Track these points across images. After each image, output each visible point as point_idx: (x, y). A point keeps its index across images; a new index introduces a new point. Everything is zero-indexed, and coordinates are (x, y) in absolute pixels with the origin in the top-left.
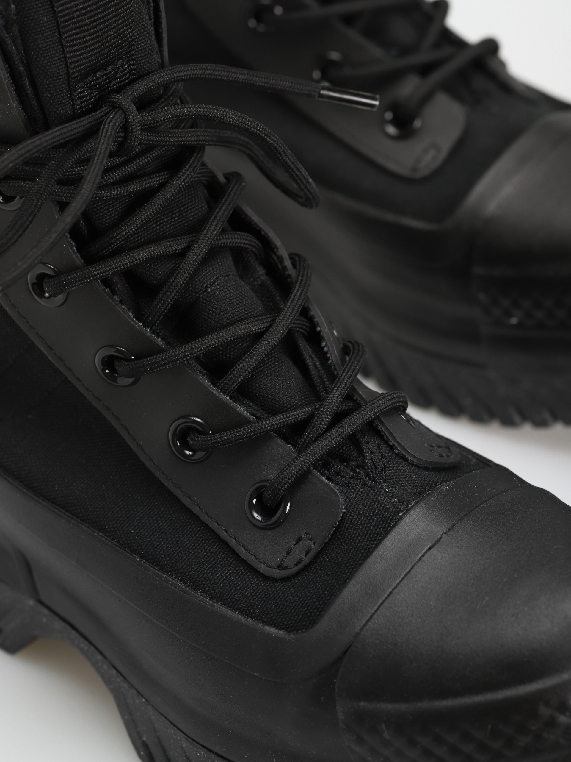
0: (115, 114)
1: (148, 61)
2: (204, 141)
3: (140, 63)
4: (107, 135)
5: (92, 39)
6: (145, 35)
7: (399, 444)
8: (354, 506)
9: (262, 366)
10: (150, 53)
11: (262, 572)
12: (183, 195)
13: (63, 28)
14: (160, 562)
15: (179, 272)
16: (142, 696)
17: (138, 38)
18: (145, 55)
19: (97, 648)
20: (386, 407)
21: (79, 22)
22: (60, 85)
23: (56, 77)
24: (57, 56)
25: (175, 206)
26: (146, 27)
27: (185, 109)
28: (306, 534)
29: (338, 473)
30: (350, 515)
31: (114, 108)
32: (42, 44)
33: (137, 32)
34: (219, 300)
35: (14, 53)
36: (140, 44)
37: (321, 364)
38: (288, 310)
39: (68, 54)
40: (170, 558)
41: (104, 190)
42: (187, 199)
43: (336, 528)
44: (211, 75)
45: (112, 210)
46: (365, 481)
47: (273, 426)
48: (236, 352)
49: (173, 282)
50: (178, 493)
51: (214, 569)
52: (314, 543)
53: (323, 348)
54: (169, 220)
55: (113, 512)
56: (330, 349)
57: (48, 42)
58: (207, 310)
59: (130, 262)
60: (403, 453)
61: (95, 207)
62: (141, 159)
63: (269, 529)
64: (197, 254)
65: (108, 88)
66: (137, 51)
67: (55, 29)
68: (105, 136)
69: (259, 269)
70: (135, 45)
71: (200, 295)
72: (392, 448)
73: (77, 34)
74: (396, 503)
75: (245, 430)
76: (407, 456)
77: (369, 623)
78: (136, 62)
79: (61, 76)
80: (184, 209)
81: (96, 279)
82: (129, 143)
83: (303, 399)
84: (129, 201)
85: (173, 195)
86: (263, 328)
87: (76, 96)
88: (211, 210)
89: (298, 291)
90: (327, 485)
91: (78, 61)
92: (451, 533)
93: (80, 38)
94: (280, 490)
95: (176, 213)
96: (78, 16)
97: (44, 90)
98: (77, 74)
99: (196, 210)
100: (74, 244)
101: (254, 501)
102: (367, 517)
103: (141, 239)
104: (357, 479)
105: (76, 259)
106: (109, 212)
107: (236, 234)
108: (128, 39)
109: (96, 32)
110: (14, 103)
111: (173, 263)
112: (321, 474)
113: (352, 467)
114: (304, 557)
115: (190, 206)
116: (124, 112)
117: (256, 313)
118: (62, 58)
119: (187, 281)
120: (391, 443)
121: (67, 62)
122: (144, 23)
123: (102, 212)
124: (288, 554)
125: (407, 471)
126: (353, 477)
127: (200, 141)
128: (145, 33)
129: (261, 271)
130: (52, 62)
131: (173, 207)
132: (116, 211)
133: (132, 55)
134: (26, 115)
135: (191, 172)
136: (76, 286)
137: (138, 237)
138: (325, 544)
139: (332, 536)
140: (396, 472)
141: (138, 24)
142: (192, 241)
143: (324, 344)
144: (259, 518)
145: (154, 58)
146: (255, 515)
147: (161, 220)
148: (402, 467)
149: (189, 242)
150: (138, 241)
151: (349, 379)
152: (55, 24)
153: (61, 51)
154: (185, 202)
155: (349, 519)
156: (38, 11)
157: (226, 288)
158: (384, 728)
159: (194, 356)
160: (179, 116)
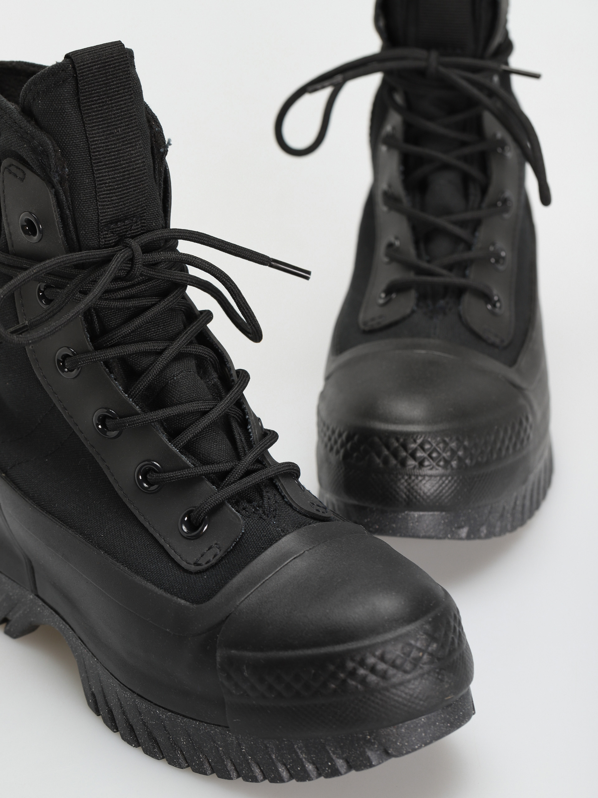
0: (126, 250)
1: (154, 222)
2: (185, 281)
3: (149, 223)
4: (118, 260)
5: (117, 199)
6: (155, 205)
7: (289, 495)
8: (251, 530)
9: (204, 434)
10: (157, 217)
11: (183, 566)
12: (167, 315)
13: (98, 188)
14: (117, 556)
15: (157, 363)
16: (95, 656)
17: (150, 206)
18: (153, 218)
19: (70, 626)
20: (283, 471)
21: (109, 186)
22: (92, 227)
23: (90, 221)
24: (92, 207)
25: (161, 322)
26: (156, 199)
27: (174, 255)
28: (216, 544)
29: (244, 509)
30: (247, 535)
31: (126, 247)
32: (83, 197)
33: (149, 201)
34: (181, 386)
35: (64, 201)
36: (150, 210)
37: (245, 439)
38: (227, 399)
39: (100, 206)
40: (124, 554)
41: (113, 301)
42: (169, 318)
43: (237, 542)
44: (196, 238)
45: (117, 317)
46: (261, 515)
47: (204, 472)
48: (188, 422)
49: (152, 369)
50: (136, 513)
51: (152, 563)
52: (220, 551)
53: (248, 429)
54: (156, 330)
55: (91, 523)
56: (253, 431)
57: (87, 196)
58: (172, 392)
59: (124, 352)
60: (290, 501)
61: (106, 314)
62: (141, 286)
63: (192, 539)
64: (170, 353)
65: (125, 235)
66: (148, 214)
67: (93, 189)
68: (116, 260)
69: (213, 373)
70: (147, 210)
71: (169, 381)
72: (283, 497)
73: (107, 194)
74: (279, 530)
75: (185, 472)
76: (293, 504)
77: (246, 600)
78: (146, 221)
79: (93, 220)
80: (167, 325)
81: (100, 360)
82: (133, 272)
83: (229, 459)
84: (130, 313)
85: (159, 312)
86: (209, 408)
87: (102, 236)
88: (185, 328)
89: (236, 389)
90: (235, 513)
91: (105, 213)
92: (311, 551)
93: (109, 197)
94: (202, 512)
95: (161, 326)
96: (110, 182)
97: (81, 229)
98: (104, 221)
99: (175, 326)
100: (89, 336)
101: (186, 519)
102: (258, 537)
103: (134, 339)
104: (256, 514)
105: (89, 346)
106: (115, 318)
107: (201, 347)
108: (142, 204)
109: (120, 195)
110: (60, 236)
111: (154, 358)
112: (232, 507)
113: (254, 506)
114: (211, 559)
115: (171, 323)
116: (133, 251)
117: (206, 399)
118: (96, 208)
119: (161, 370)
120: (283, 494)
121: (98, 212)
122: (155, 196)
123: (111, 317)
124: (202, 556)
125: (291, 513)
126: (254, 512)
127: (183, 280)
128: (155, 203)
129: (215, 375)
130: (88, 210)
131: (159, 322)
132: (120, 318)
133: (144, 216)
134: (68, 245)
135: (173, 300)
136: (86, 363)
137: (132, 337)
138: (228, 552)
139: (233, 547)
140: (283, 513)
141: (150, 197)
142: (169, 345)
143: (249, 427)
144: (185, 530)
145: (159, 221)
146: (184, 527)
147: (150, 329)
148: (288, 510)
149: (166, 346)
150: (132, 340)
151: (261, 449)
152: (94, 185)
153: (95, 204)
154: (168, 320)
155: (246, 537)
156: (83, 175)
157: (187, 379)
158: (245, 669)
159: (158, 420)
160: (169, 259)
